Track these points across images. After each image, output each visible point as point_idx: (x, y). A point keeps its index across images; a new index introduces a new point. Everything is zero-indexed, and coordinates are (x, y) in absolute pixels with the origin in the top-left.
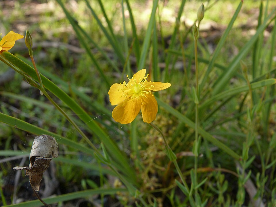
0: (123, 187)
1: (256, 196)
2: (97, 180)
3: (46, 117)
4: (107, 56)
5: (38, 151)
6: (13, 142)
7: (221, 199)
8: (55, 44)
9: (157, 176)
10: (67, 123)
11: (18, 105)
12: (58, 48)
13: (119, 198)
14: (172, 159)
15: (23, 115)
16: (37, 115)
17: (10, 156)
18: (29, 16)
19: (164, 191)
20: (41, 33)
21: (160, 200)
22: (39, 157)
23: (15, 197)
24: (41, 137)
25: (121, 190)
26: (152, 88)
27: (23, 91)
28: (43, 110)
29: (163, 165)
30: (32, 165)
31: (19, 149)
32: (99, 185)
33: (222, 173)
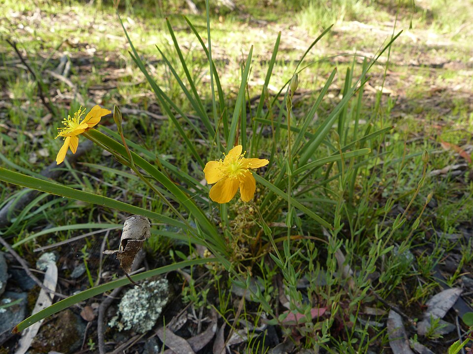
0: (213, 257)
1: (345, 263)
2: (185, 250)
3: (129, 186)
4: (190, 121)
5: (130, 232)
6: (96, 213)
7: (311, 266)
8: (135, 111)
9: (246, 244)
10: (152, 192)
11: (99, 175)
12: (138, 115)
13: (208, 267)
14: (267, 233)
15: (106, 184)
16: (119, 185)
17: (94, 230)
18: (106, 81)
19: (254, 259)
20: (120, 98)
21: (249, 269)
22: (131, 239)
23: (100, 270)
24: (133, 218)
25: (210, 260)
26: (250, 165)
27: (104, 159)
28: (127, 179)
29: (251, 234)
30: (124, 248)
31: (103, 221)
32: (187, 254)
33: (312, 240)
